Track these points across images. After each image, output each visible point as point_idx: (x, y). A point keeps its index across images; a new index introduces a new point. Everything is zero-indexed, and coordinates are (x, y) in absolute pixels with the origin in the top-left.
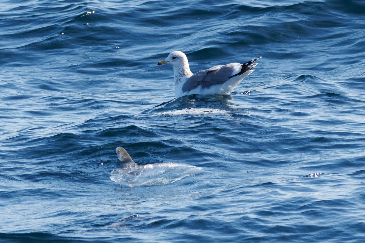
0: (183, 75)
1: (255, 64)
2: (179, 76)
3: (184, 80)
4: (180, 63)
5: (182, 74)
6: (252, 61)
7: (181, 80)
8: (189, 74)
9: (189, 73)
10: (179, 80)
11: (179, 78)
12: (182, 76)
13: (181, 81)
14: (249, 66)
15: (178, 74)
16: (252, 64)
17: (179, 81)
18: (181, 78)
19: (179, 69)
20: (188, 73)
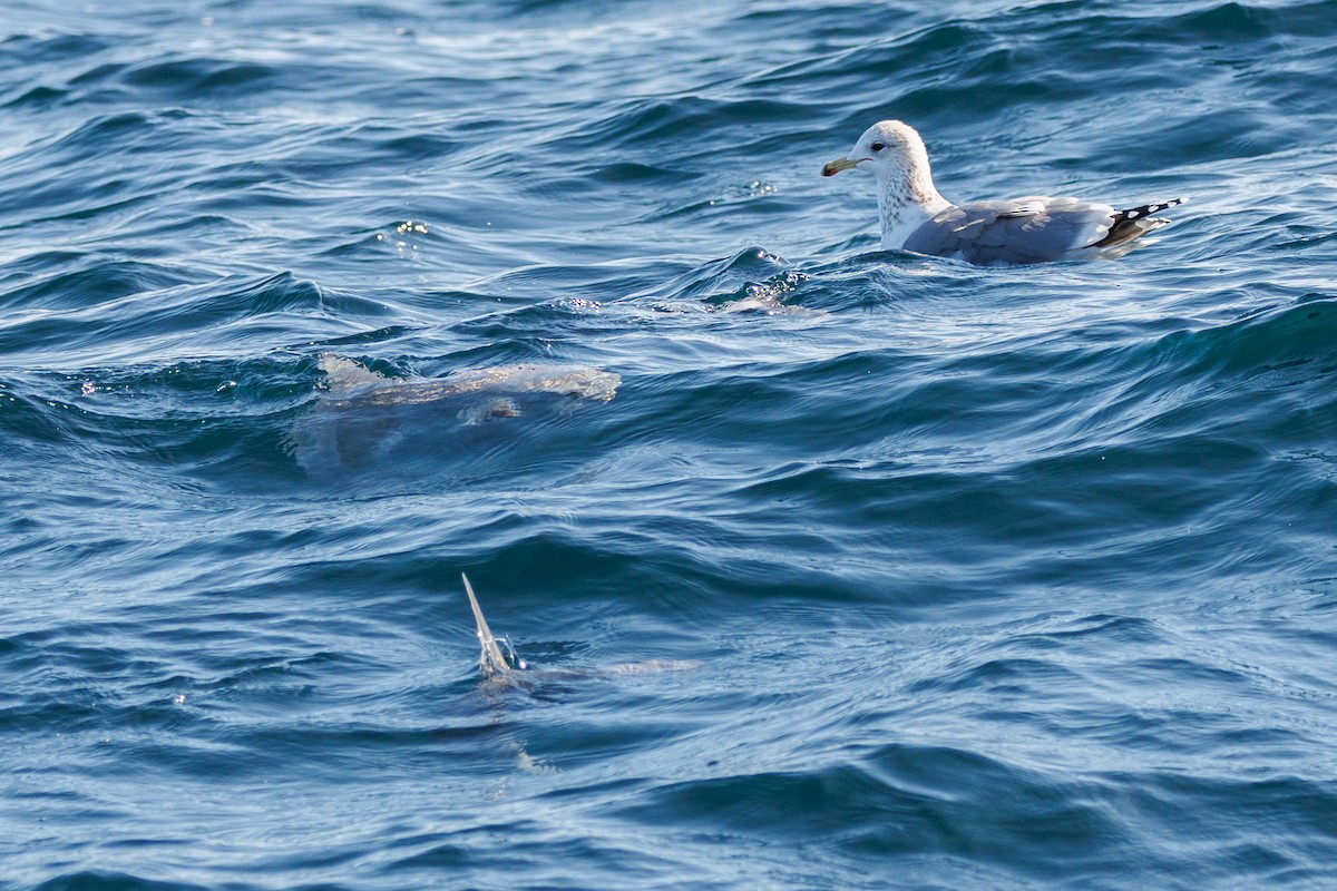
0: (906, 203)
1: (1161, 222)
2: (895, 205)
3: (912, 219)
4: (897, 164)
5: (903, 199)
6: (1151, 210)
7: (900, 218)
8: (930, 199)
9: (926, 197)
10: (892, 217)
11: (894, 211)
12: (903, 205)
13: (900, 222)
14: (1138, 224)
15: (890, 199)
16: (1152, 220)
17: (894, 222)
18: (902, 211)
19: (892, 184)
20: (922, 196)
